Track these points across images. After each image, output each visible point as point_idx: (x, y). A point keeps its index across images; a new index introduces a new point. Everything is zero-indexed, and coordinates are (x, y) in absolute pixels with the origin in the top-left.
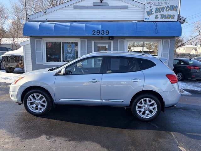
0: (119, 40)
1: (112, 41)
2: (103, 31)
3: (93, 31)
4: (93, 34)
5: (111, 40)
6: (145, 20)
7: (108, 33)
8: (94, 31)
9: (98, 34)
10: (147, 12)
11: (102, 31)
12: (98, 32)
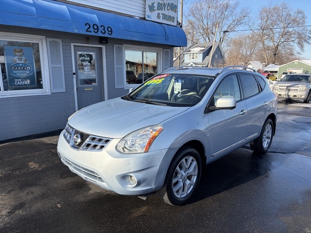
0: (115, 46)
1: (104, 47)
4: (87, 31)
6: (146, 17)
8: (88, 26)
9: (96, 31)
10: (149, 5)
11: (101, 27)
12: (95, 27)
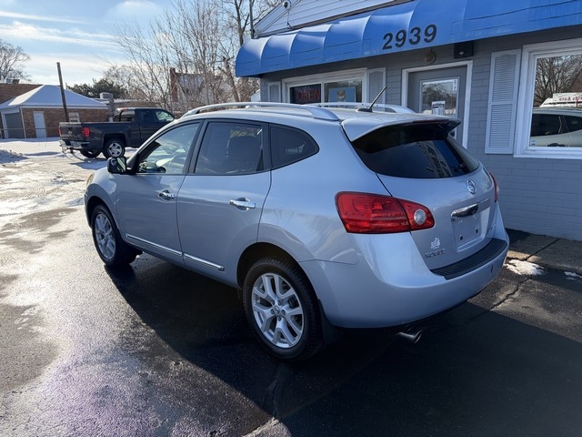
0: (495, 55)
1: (470, 64)
2: (416, 32)
3: (385, 38)
4: (385, 48)
5: (465, 57)
7: (434, 33)
8: (388, 37)
9: (400, 43)
11: (412, 32)
12: (401, 36)
